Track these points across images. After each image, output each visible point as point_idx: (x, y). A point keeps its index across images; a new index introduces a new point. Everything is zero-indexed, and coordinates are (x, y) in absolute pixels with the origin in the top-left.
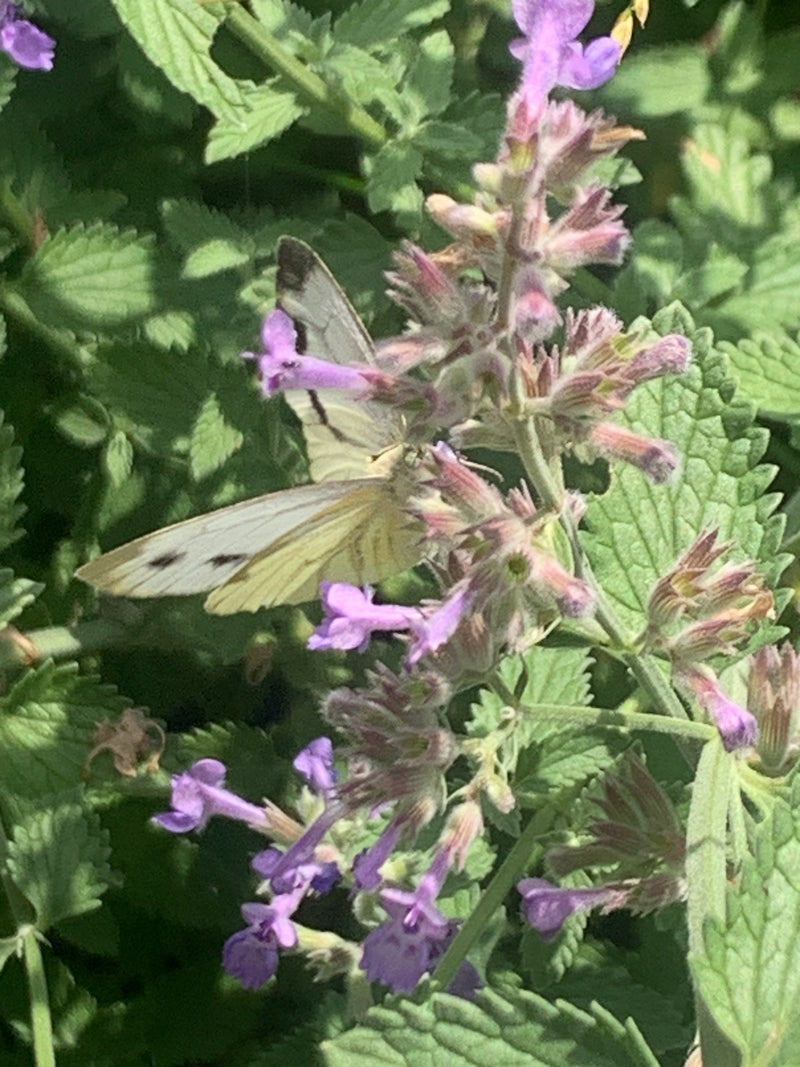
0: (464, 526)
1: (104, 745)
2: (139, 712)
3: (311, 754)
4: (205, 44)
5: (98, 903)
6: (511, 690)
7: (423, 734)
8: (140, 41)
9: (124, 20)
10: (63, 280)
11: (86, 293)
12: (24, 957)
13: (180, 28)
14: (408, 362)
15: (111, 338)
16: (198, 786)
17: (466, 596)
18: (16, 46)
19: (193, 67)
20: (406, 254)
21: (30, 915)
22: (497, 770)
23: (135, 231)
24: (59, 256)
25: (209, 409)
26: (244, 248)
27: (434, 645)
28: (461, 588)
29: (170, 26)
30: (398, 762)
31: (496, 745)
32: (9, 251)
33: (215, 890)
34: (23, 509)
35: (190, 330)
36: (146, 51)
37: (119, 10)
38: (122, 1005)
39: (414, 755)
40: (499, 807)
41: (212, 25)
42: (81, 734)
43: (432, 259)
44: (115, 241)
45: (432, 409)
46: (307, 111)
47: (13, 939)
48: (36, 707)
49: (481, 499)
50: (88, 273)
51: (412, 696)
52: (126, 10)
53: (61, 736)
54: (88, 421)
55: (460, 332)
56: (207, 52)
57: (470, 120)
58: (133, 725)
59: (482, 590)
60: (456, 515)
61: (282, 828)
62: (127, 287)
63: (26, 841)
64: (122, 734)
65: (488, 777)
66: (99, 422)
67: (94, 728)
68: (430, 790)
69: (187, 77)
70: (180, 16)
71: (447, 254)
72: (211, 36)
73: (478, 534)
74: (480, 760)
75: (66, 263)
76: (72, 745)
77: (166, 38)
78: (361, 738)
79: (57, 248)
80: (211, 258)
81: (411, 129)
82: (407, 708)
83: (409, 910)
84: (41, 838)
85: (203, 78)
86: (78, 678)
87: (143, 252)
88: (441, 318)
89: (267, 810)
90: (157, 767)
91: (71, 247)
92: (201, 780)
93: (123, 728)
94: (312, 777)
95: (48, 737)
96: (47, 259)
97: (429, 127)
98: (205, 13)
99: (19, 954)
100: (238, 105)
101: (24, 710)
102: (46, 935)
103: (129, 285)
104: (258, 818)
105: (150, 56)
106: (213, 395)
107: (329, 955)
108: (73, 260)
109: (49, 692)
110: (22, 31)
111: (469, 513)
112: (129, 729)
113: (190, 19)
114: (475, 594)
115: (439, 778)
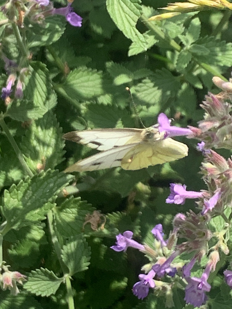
0: (219, 172)
1: (88, 221)
2: (98, 212)
3: (156, 228)
4: (135, 24)
5: (87, 268)
6: (228, 218)
7: (203, 231)
8: (116, 23)
9: (112, 17)
10: (75, 84)
11: (82, 88)
12: (65, 283)
13: (127, 19)
14: (209, 128)
15: (90, 102)
16: (125, 239)
17: (220, 194)
18: (71, 20)
19: (131, 31)
20: (209, 96)
21: (68, 271)
22: (223, 241)
23: (96, 70)
24: (74, 77)
25: (119, 124)
26: (131, 77)
27: (211, 208)
28: (218, 191)
29: (124, 19)
30: (196, 239)
31: (223, 234)
32: (57, 74)
33: (112, 260)
34: (65, 152)
35: (110, 98)
36: (117, 26)
37: (110, 14)
38: (83, 292)
39: (200, 237)
40: (225, 253)
41: (136, 18)
42: (81, 218)
43: (216, 97)
44: (90, 73)
45: (213, 140)
46: (158, 41)
47: (62, 278)
48: (68, 209)
49: (224, 164)
50: (82, 82)
51: (200, 220)
52: (112, 14)
53: (76, 218)
54: (80, 124)
55: (223, 119)
56: (135, 26)
57: (205, 44)
58: (96, 215)
59: (224, 192)
60: (216, 168)
61: (149, 251)
62: (93, 86)
63: (66, 249)
64: (93, 218)
65: (221, 244)
66: (83, 125)
67: (85, 216)
68: (204, 247)
69: (129, 34)
70: (127, 16)
71: (220, 95)
72: (136, 22)
73: (224, 175)
74: (219, 238)
75: (76, 79)
76: (79, 221)
77: (123, 22)
78: (185, 232)
79: (74, 75)
80: (121, 79)
81: (188, 46)
82: (199, 223)
83: (200, 283)
84: (71, 249)
85: (134, 34)
86: (81, 202)
87: (99, 76)
88: (218, 115)
89: (145, 246)
90: (103, 228)
91: (78, 75)
92: (127, 237)
93: (94, 216)
94: (156, 235)
95: (72, 219)
96: (71, 78)
97: (193, 46)
98: (134, 15)
99: (64, 282)
100: (144, 42)
101: (64, 210)
102: (72, 277)
103: (95, 86)
104: (142, 248)
105: (119, 27)
106: (120, 119)
107: (161, 288)
108: (78, 78)
109: (72, 205)
110: (73, 15)
111: (220, 169)
112: (95, 217)
113: (130, 16)
114: (222, 193)
115: (206, 243)
